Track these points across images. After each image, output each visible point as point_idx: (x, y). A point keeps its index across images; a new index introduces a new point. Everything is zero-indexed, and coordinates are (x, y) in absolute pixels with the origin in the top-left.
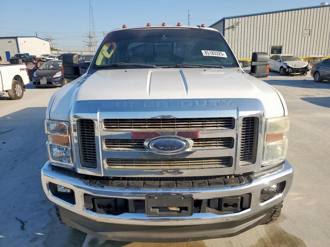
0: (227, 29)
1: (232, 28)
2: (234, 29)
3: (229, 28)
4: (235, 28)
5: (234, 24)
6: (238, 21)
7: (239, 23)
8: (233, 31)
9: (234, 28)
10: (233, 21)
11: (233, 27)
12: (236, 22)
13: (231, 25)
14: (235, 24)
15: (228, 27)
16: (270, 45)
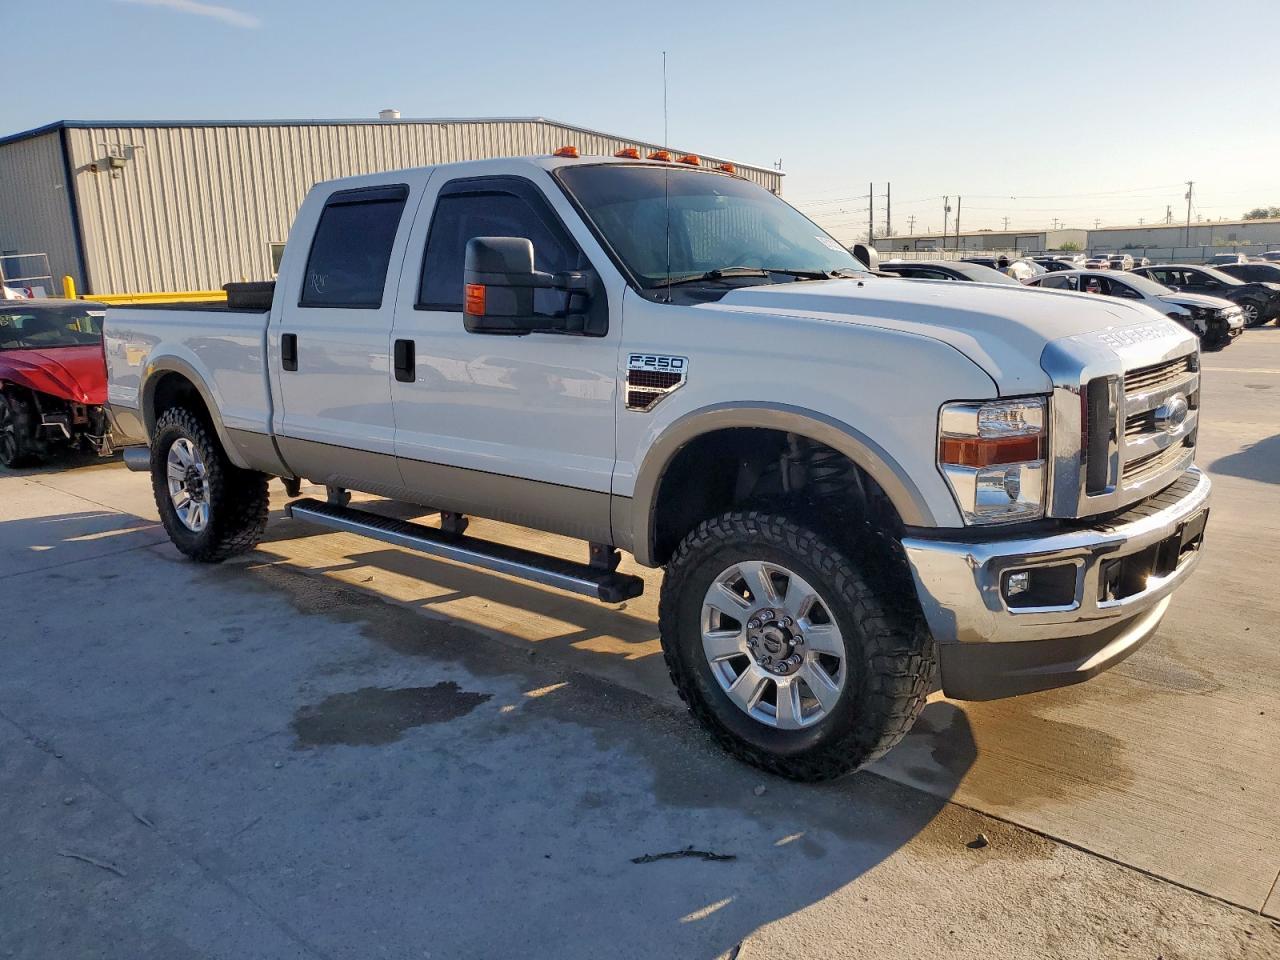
0: (85, 168)
1: (107, 169)
2: (118, 171)
3: (93, 168)
4: (122, 168)
5: (113, 152)
6: (128, 142)
7: (133, 148)
8: (113, 181)
9: (117, 167)
10: (105, 141)
11: (110, 163)
12: (119, 147)
13: (99, 155)
14: (120, 155)
15: (89, 161)
16: (267, 241)
